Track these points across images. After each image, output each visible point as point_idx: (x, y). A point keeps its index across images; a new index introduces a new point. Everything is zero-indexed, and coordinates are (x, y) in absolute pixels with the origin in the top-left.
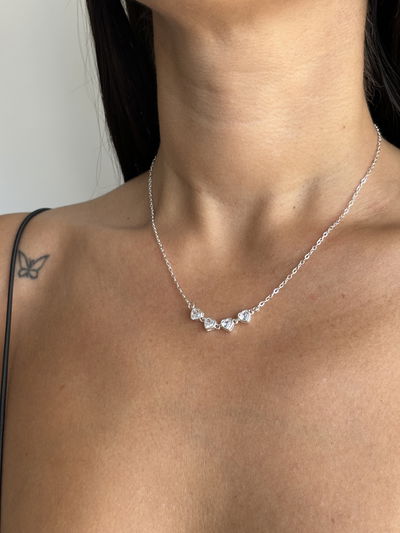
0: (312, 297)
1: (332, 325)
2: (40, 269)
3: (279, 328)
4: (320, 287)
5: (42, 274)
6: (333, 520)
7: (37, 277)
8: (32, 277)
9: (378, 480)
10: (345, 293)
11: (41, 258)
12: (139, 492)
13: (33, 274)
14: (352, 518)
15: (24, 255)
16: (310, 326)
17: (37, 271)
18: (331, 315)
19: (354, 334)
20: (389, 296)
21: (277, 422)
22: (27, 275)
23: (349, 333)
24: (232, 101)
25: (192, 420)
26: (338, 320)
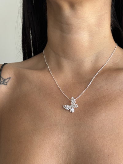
0: (98, 89)
1: (105, 98)
2: (7, 82)
3: (89, 99)
4: (100, 86)
5: (9, 83)
6: (109, 156)
7: (7, 84)
8: (5, 85)
9: (121, 143)
10: (108, 88)
11: (8, 78)
12: (47, 150)
13: (5, 83)
14: (114, 154)
15: (2, 77)
16: (98, 98)
17: (7, 83)
18: (104, 95)
19: (111, 100)
20: (120, 89)
21: (90, 127)
22: (3, 84)
23: (110, 100)
24: (74, 28)
25: (63, 127)
26: (106, 97)
